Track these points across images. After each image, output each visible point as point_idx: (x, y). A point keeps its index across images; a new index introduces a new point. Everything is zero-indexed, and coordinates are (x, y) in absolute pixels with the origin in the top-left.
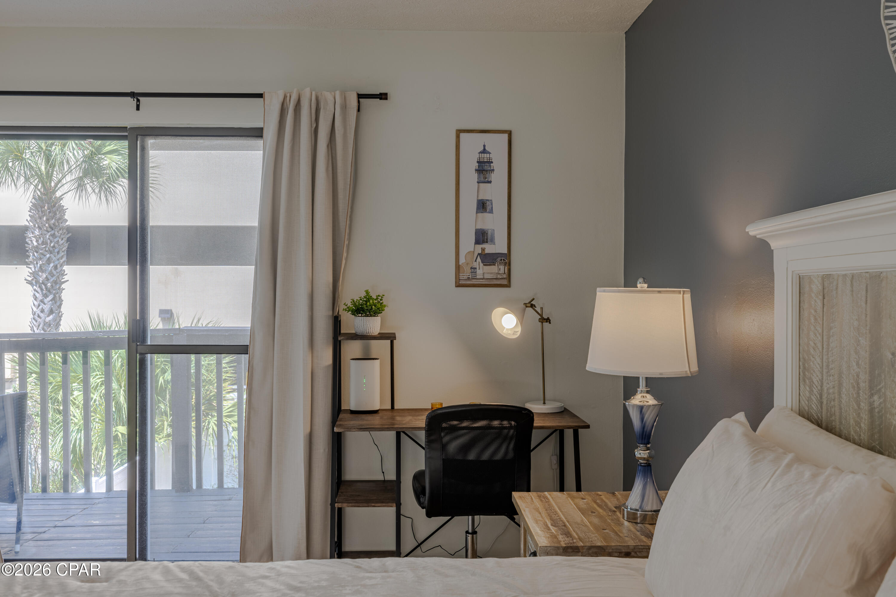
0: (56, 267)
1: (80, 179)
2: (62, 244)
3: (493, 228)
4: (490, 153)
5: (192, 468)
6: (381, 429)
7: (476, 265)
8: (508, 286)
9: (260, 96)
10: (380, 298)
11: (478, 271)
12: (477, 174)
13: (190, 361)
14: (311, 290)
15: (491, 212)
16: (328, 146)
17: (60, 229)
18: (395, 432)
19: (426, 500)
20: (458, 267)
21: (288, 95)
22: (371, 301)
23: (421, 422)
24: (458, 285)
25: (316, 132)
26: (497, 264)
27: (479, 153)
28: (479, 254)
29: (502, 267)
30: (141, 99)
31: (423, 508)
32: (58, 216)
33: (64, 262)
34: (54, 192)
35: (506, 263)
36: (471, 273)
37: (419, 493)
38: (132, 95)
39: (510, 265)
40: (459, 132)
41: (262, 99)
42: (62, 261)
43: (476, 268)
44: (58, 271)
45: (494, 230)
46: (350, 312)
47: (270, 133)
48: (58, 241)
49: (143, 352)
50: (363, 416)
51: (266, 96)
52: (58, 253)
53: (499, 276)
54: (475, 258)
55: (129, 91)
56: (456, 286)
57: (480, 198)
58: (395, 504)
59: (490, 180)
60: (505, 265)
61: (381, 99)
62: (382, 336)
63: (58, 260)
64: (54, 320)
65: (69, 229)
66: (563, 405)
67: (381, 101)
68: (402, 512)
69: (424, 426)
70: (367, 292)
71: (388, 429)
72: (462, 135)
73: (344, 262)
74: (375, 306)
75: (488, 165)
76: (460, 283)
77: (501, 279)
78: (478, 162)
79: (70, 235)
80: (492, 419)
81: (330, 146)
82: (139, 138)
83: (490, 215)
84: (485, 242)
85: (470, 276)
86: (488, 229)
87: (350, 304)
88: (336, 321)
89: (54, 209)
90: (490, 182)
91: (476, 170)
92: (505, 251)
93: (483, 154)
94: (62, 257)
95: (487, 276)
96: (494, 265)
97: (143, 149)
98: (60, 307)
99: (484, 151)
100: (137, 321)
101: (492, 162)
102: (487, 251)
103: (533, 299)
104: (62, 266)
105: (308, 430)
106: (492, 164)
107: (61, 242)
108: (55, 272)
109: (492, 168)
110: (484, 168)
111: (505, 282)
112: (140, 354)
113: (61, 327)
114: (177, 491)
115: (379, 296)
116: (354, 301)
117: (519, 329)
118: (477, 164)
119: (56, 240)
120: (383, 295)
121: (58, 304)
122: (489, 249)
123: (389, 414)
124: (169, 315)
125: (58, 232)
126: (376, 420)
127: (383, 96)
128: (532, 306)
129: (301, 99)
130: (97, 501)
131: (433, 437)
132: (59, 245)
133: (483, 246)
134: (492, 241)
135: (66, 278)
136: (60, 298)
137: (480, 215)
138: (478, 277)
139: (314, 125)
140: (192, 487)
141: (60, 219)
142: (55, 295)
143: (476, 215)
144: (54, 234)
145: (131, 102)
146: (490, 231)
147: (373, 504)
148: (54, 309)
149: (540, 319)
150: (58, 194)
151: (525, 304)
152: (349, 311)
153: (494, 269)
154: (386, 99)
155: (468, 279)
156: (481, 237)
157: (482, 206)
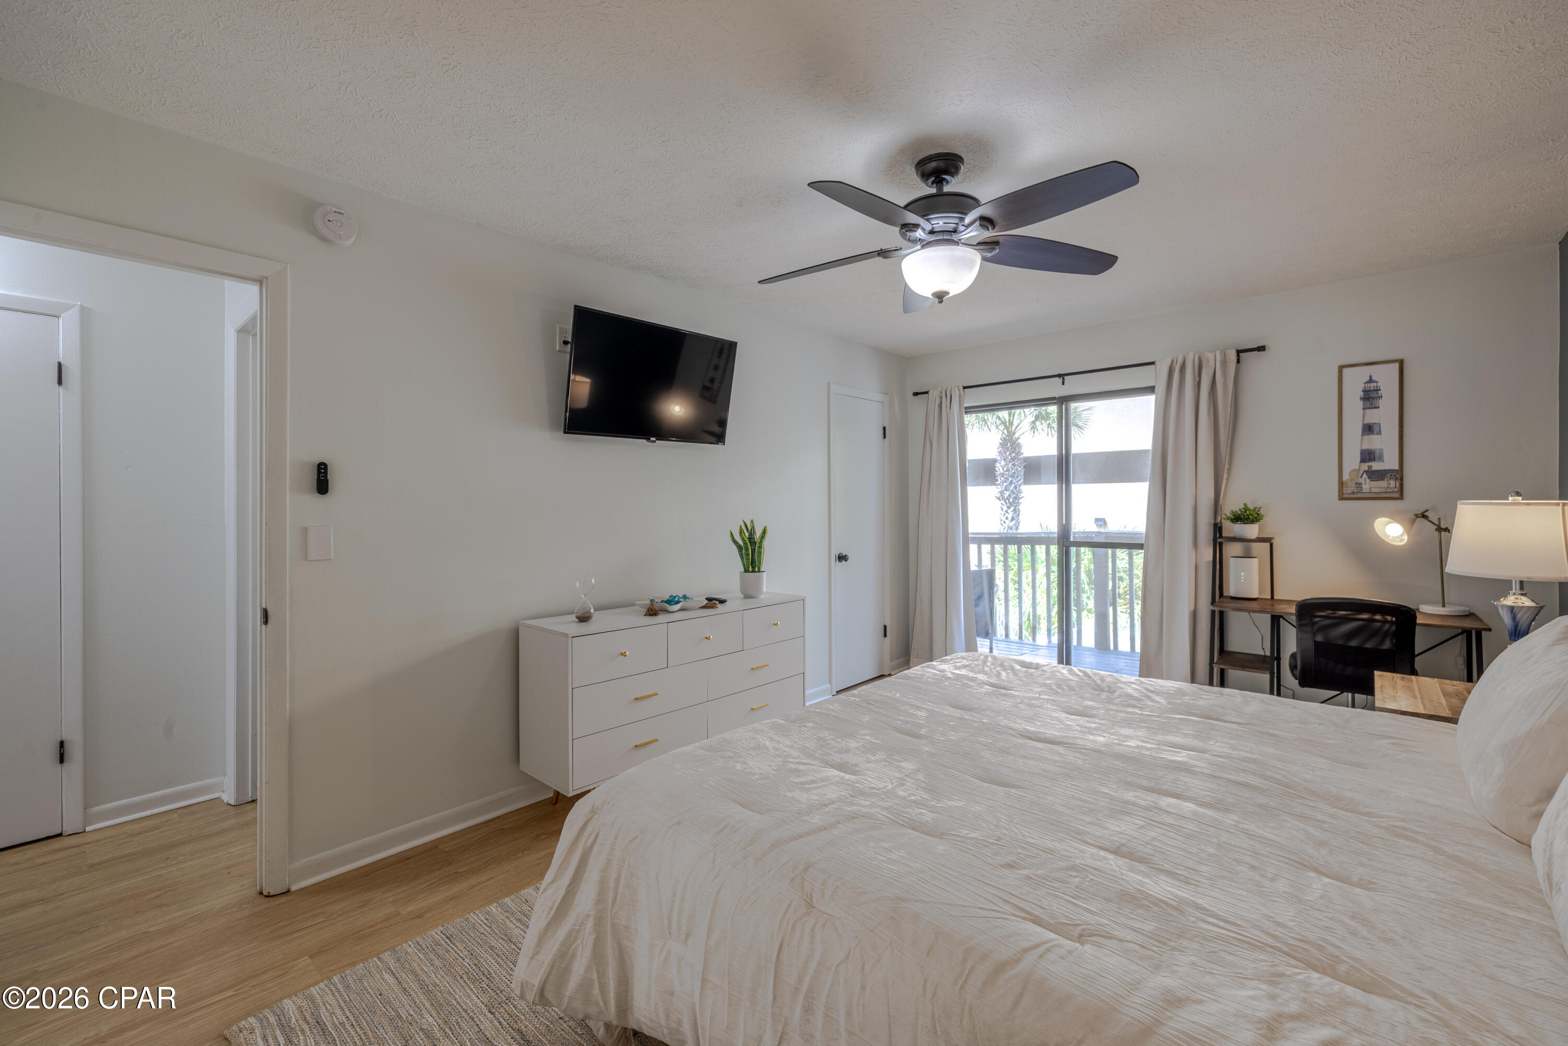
0: (1015, 487)
1: (1033, 422)
2: (1020, 471)
3: (1381, 447)
4: (1377, 382)
5: (1109, 631)
6: (1260, 612)
7: (1360, 480)
8: (1401, 497)
9: (1153, 363)
10: (1257, 509)
11: (1364, 486)
12: (1362, 402)
13: (1107, 554)
14: (1194, 501)
15: (1379, 433)
16: (1209, 394)
17: (1019, 460)
18: (1269, 616)
19: (1297, 672)
20: (1341, 484)
21: (1175, 360)
22: (1248, 512)
23: (1293, 610)
24: (1342, 498)
25: (1198, 385)
26: (1386, 480)
27: (1365, 383)
28: (1365, 471)
29: (1392, 483)
30: (1065, 377)
31: (1296, 679)
32: (1017, 451)
33: (1022, 483)
34: (1014, 433)
35: (1398, 478)
36: (1356, 487)
37: (1293, 668)
38: (1059, 376)
39: (1402, 479)
40: (1341, 368)
41: (1153, 366)
42: (1020, 483)
43: (1362, 484)
44: (1018, 489)
45: (1382, 449)
46: (1229, 521)
47: (1161, 388)
48: (1017, 469)
49: (1067, 545)
50: (1242, 602)
51: (1157, 363)
52: (1017, 477)
53: (1388, 490)
54: (1360, 475)
55: (1057, 373)
56: (1340, 499)
57: (1366, 422)
58: (1268, 672)
59: (1377, 406)
60: (1396, 479)
61: (1259, 351)
62: (1260, 540)
63: (1017, 482)
64: (1015, 525)
65: (1026, 459)
66: (1468, 609)
67: (1260, 352)
68: (1282, 683)
69: (1294, 612)
70: (1245, 505)
71: (1267, 612)
72: (1345, 371)
73: (1224, 482)
74: (1252, 516)
75: (1375, 392)
76: (1344, 496)
77: (1391, 492)
78: (1363, 391)
79: (1025, 464)
80: (1374, 613)
81: (1212, 395)
82: (1064, 403)
83: (1378, 436)
84: (1372, 461)
85: (1355, 491)
86: (1376, 449)
87: (1229, 514)
88: (1217, 529)
89: (1014, 446)
90: (1378, 407)
91: (1361, 399)
92: (1396, 467)
93: (1369, 384)
94: (1020, 480)
95: (1374, 490)
96: (1384, 480)
97: (1067, 410)
98: (1018, 515)
99: (1371, 380)
100: (1063, 525)
101: (1380, 390)
102: (1374, 469)
103: (1427, 510)
104: (1020, 486)
105: (1192, 608)
106: (1379, 392)
107: (1019, 469)
108: (1015, 491)
109: (1380, 395)
110: (1370, 396)
111: (1397, 495)
112: (1066, 547)
113: (1019, 530)
114: (1098, 649)
115: (1256, 508)
116: (1233, 512)
117: (1406, 537)
118: (1363, 393)
119: (1015, 468)
120: (1261, 507)
121: (1017, 513)
122: (1376, 466)
123: (1269, 602)
124: (1102, 523)
125: (1017, 462)
126: (1253, 605)
127: (1261, 349)
128: (1424, 516)
129: (1186, 362)
130: (1041, 647)
131: (1303, 622)
132: (1018, 471)
133: (1370, 464)
134: (1381, 459)
135: (1022, 495)
136: (1019, 509)
137: (1366, 437)
138: (1364, 491)
139: (1197, 380)
140: (1110, 648)
141: (1018, 453)
142: (1015, 508)
143: (1362, 439)
144: (1014, 463)
145: (1059, 380)
146: (1378, 450)
147: (1248, 670)
148: (1015, 517)
149: (1436, 529)
150: (1017, 435)
151: (1415, 515)
152: (1228, 519)
153: (1384, 484)
154: (1264, 350)
155: (1353, 493)
156: (1368, 456)
157: (1369, 429)
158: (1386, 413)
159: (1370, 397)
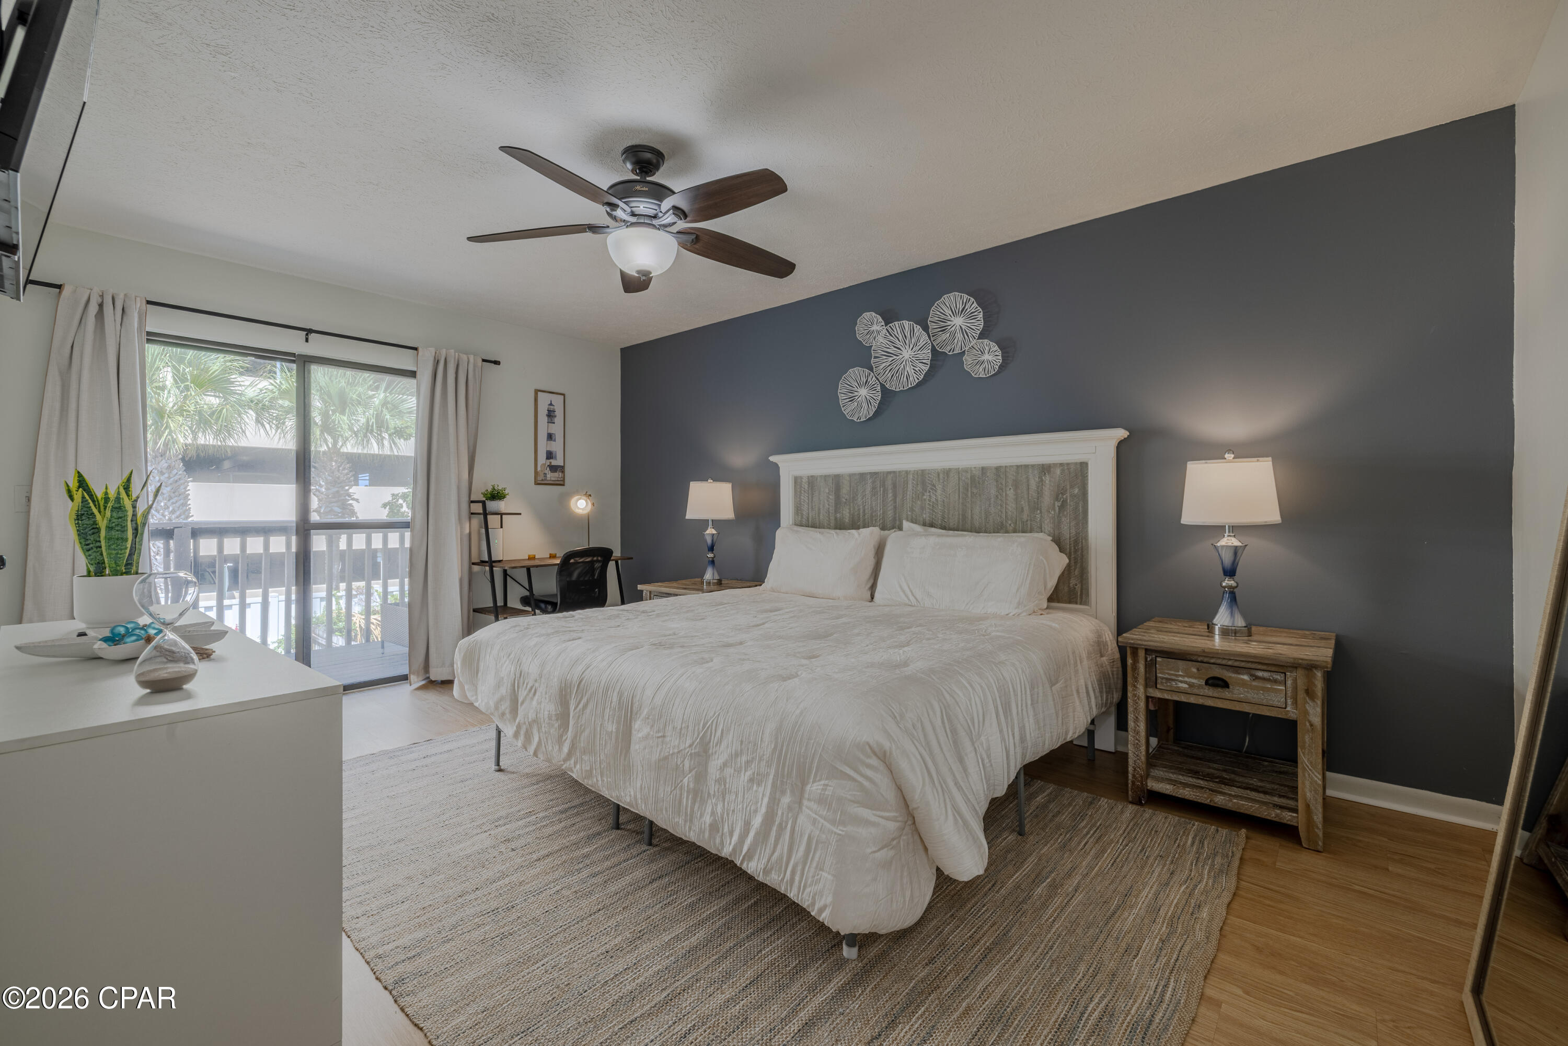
3: (556, 450)
4: (554, 406)
7: (546, 472)
8: (564, 485)
11: (548, 476)
12: (547, 418)
15: (555, 441)
20: (536, 473)
21: (439, 353)
24: (537, 484)
26: (558, 472)
27: (548, 405)
28: (548, 465)
29: (560, 474)
30: (309, 334)
36: (544, 476)
39: (564, 472)
41: (418, 352)
43: (546, 474)
45: (556, 452)
51: (420, 350)
53: (559, 480)
54: (546, 468)
56: (535, 484)
57: (549, 432)
60: (562, 472)
67: (496, 365)
74: (500, 496)
75: (553, 413)
76: (538, 482)
78: (547, 411)
82: (305, 363)
83: (554, 443)
84: (551, 458)
86: (553, 451)
90: (554, 423)
91: (546, 415)
92: (562, 462)
93: (550, 406)
95: (553, 479)
96: (556, 472)
97: (308, 372)
99: (551, 404)
101: (555, 412)
102: (552, 464)
109: (555, 415)
111: (562, 483)
115: (502, 490)
117: (588, 509)
120: (506, 488)
122: (554, 462)
127: (497, 363)
133: (551, 460)
134: (556, 458)
137: (548, 442)
138: (546, 479)
143: (546, 442)
145: (303, 335)
153: (556, 475)
154: (499, 364)
155: (542, 480)
156: (550, 455)
157: (550, 437)
158: (557, 429)
159: (551, 415)
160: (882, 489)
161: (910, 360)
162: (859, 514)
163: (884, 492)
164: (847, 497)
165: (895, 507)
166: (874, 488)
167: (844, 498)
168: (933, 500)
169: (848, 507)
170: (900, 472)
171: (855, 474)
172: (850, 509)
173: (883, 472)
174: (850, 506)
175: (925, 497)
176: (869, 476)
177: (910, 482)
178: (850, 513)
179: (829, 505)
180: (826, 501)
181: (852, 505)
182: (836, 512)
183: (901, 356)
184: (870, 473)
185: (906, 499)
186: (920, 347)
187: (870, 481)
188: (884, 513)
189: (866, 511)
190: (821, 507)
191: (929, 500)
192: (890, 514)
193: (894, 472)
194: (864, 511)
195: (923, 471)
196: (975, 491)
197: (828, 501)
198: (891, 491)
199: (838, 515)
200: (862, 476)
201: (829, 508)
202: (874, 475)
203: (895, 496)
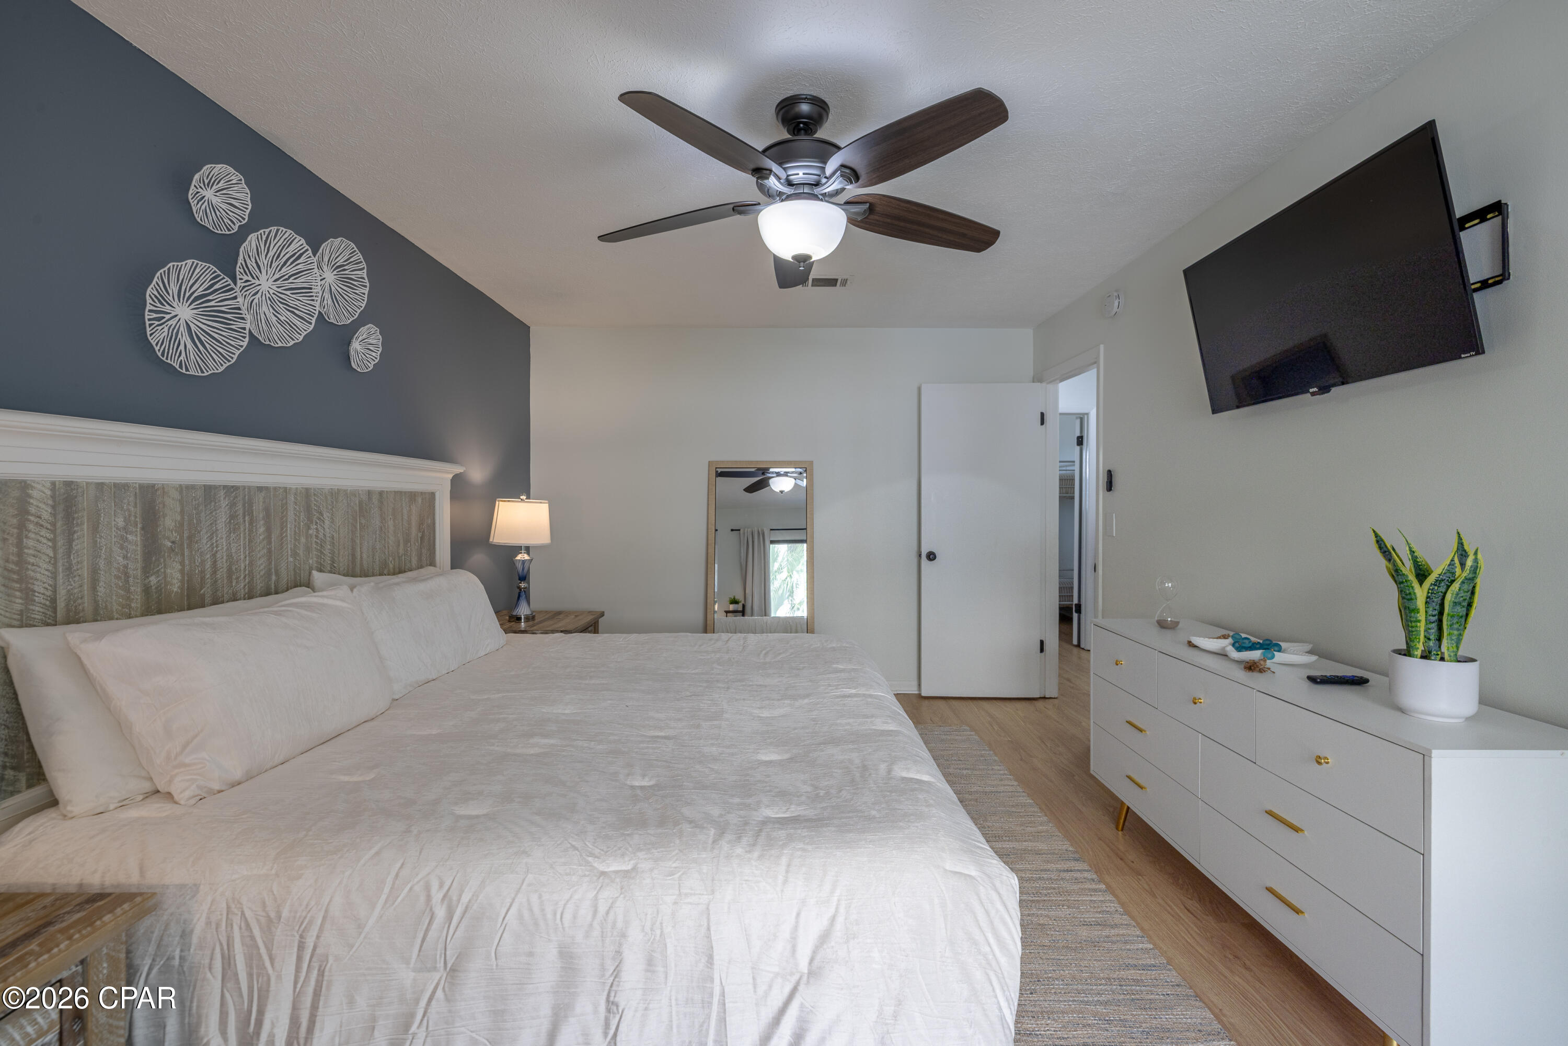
160: (247, 518)
161: (268, 295)
162: (203, 572)
163: (251, 523)
164: (175, 536)
165: (270, 551)
166: (232, 517)
167: (168, 538)
168: (321, 535)
169: (178, 558)
170: (275, 489)
171: (191, 488)
172: (182, 563)
173: (249, 487)
174: (183, 555)
175: (311, 532)
176: (222, 493)
177: (291, 507)
178: (182, 571)
179: (125, 557)
180: (116, 549)
181: (186, 552)
182: (147, 570)
183: (257, 282)
184: (225, 487)
185: (286, 536)
186: (293, 286)
187: (224, 503)
188: (251, 564)
189: (219, 564)
190: (102, 564)
191: (317, 537)
192: (261, 564)
193: (267, 488)
194: (215, 563)
195: (307, 490)
196: (363, 521)
197: (122, 548)
198: (262, 522)
199: (153, 580)
200: (209, 491)
201: (126, 567)
202: (231, 490)
203: (269, 530)
